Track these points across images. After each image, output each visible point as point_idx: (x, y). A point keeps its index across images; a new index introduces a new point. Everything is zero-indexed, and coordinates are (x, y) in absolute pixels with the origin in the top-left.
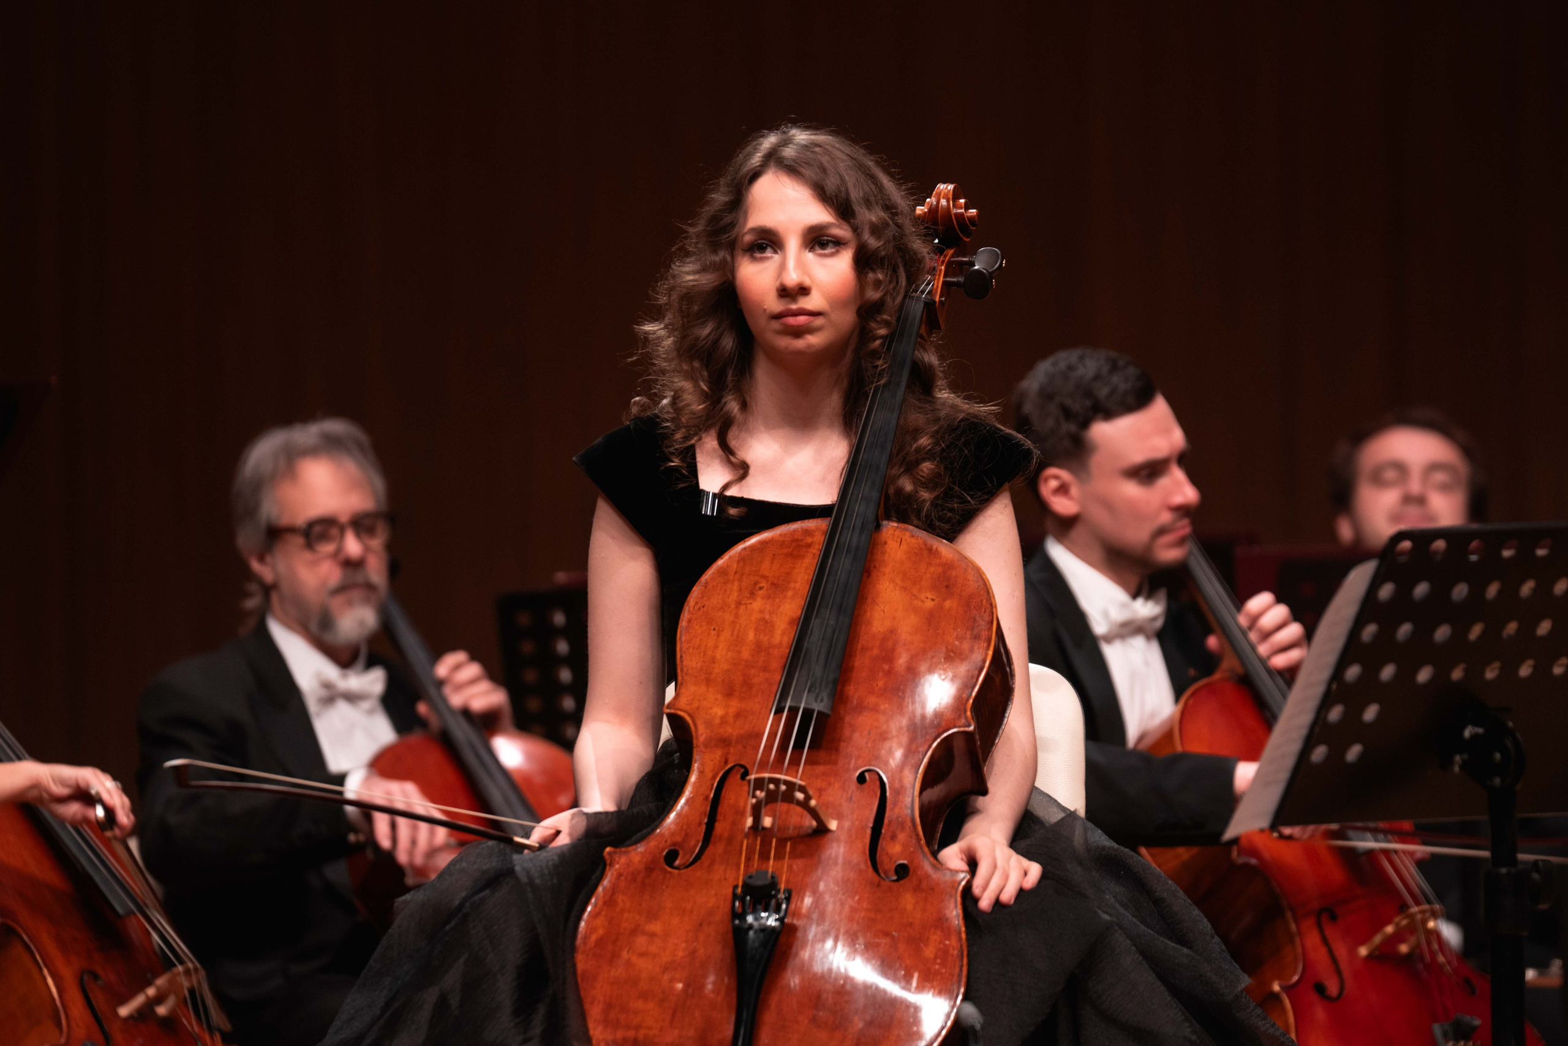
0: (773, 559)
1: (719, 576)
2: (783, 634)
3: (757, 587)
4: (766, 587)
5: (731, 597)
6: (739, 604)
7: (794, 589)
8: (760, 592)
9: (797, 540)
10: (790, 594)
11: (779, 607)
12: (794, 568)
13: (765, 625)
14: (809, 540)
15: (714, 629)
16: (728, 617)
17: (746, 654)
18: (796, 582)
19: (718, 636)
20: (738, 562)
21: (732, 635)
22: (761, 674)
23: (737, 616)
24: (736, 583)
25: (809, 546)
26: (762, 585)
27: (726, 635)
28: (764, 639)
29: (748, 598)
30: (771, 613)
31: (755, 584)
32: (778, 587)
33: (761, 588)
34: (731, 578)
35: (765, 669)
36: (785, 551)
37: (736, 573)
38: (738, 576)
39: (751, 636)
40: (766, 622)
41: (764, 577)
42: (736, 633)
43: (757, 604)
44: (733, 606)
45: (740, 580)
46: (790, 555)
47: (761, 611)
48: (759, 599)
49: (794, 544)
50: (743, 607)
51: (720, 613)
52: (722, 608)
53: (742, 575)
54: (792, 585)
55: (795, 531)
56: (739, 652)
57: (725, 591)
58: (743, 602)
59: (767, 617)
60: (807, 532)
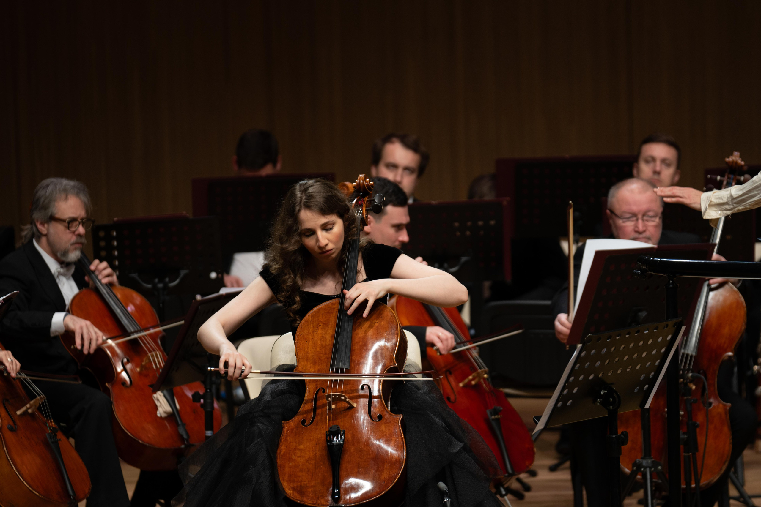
0: (323, 315)
1: (306, 323)
2: (329, 341)
3: (319, 325)
4: (322, 325)
5: (311, 330)
6: (313, 332)
7: (331, 324)
8: (320, 327)
9: (330, 307)
10: (330, 326)
11: (327, 331)
12: (330, 317)
13: (323, 338)
14: (334, 306)
15: (307, 342)
16: (311, 337)
17: (318, 349)
18: (331, 322)
19: (308, 344)
20: (311, 317)
21: (313, 343)
22: (324, 356)
23: (313, 336)
24: (312, 325)
25: (334, 309)
26: (320, 324)
27: (311, 343)
28: (323, 343)
29: (316, 330)
30: (325, 334)
31: (318, 324)
32: (326, 324)
33: (320, 326)
34: (310, 323)
35: (325, 354)
36: (326, 311)
37: (311, 321)
38: (312, 322)
39: (319, 343)
40: (324, 337)
41: (321, 321)
42: (314, 342)
43: (320, 331)
44: (312, 333)
45: (313, 324)
46: (328, 313)
47: (321, 334)
48: (320, 329)
49: (329, 308)
50: (315, 333)
51: (308, 336)
52: (308, 334)
53: (313, 321)
54: (330, 323)
55: (329, 304)
56: (316, 349)
57: (308, 328)
58: (315, 331)
59: (324, 335)
60: (333, 304)
